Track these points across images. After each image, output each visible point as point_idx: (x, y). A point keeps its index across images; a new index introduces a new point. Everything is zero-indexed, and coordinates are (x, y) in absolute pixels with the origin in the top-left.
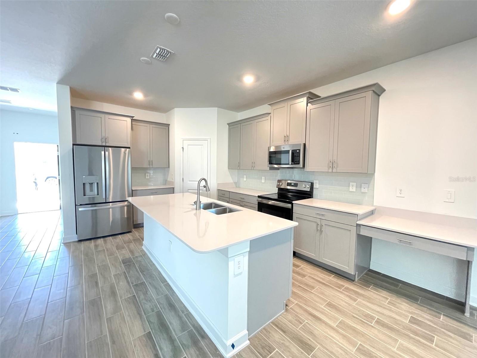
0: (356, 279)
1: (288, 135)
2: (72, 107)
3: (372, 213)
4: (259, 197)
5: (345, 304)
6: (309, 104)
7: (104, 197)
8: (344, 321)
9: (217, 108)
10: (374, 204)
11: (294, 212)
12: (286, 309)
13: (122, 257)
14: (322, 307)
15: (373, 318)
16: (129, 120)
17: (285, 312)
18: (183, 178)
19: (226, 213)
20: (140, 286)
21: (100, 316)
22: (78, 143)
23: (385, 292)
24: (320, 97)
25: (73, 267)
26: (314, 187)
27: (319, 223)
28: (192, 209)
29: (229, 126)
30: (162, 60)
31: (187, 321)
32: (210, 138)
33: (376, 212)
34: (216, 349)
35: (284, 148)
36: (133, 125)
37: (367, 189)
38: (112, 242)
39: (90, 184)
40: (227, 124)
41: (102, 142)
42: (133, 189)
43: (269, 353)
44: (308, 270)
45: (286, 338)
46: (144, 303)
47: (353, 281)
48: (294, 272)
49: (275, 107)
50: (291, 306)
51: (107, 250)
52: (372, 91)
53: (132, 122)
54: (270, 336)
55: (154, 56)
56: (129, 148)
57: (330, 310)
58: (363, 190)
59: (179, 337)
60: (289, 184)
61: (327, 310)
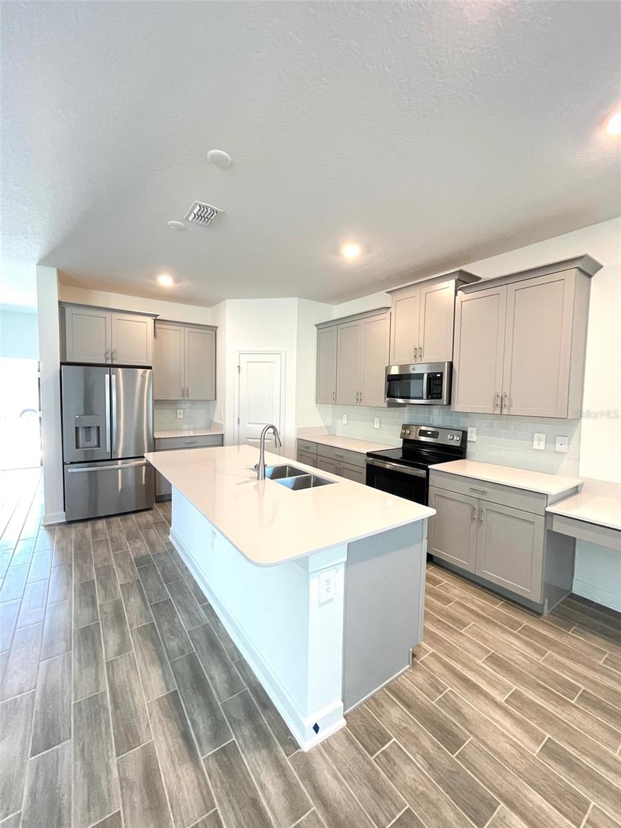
0: (546, 612)
1: (422, 346)
2: (60, 303)
3: (576, 491)
4: (369, 455)
5: (524, 660)
6: (459, 292)
7: (108, 450)
8: (520, 693)
9: (297, 298)
10: (580, 475)
11: (430, 484)
12: (413, 664)
13: (135, 554)
14: (480, 662)
15: (575, 689)
16: (150, 321)
17: (410, 668)
18: (239, 419)
19: (310, 487)
20: (162, 608)
21: (96, 657)
22: (69, 360)
23: (601, 640)
24: (480, 278)
25: (57, 569)
26: (469, 439)
27: (476, 507)
28: (250, 478)
29: (318, 329)
30: (204, 223)
31: (239, 675)
32: (286, 351)
33: (583, 489)
34: (287, 731)
35: (414, 369)
36: (157, 330)
37: (567, 446)
38: (120, 526)
39: (86, 428)
40: (316, 325)
41: (107, 359)
42: (156, 436)
43: (380, 746)
44: (454, 590)
45: (411, 719)
46: (168, 638)
47: (540, 614)
48: (428, 592)
49: (398, 296)
50: (423, 658)
51: (112, 541)
52: (577, 269)
53: (155, 323)
54: (383, 713)
55: (190, 219)
56: (150, 368)
57: (495, 669)
58: (558, 448)
59: (225, 703)
60: (423, 433)
61: (489, 669)
